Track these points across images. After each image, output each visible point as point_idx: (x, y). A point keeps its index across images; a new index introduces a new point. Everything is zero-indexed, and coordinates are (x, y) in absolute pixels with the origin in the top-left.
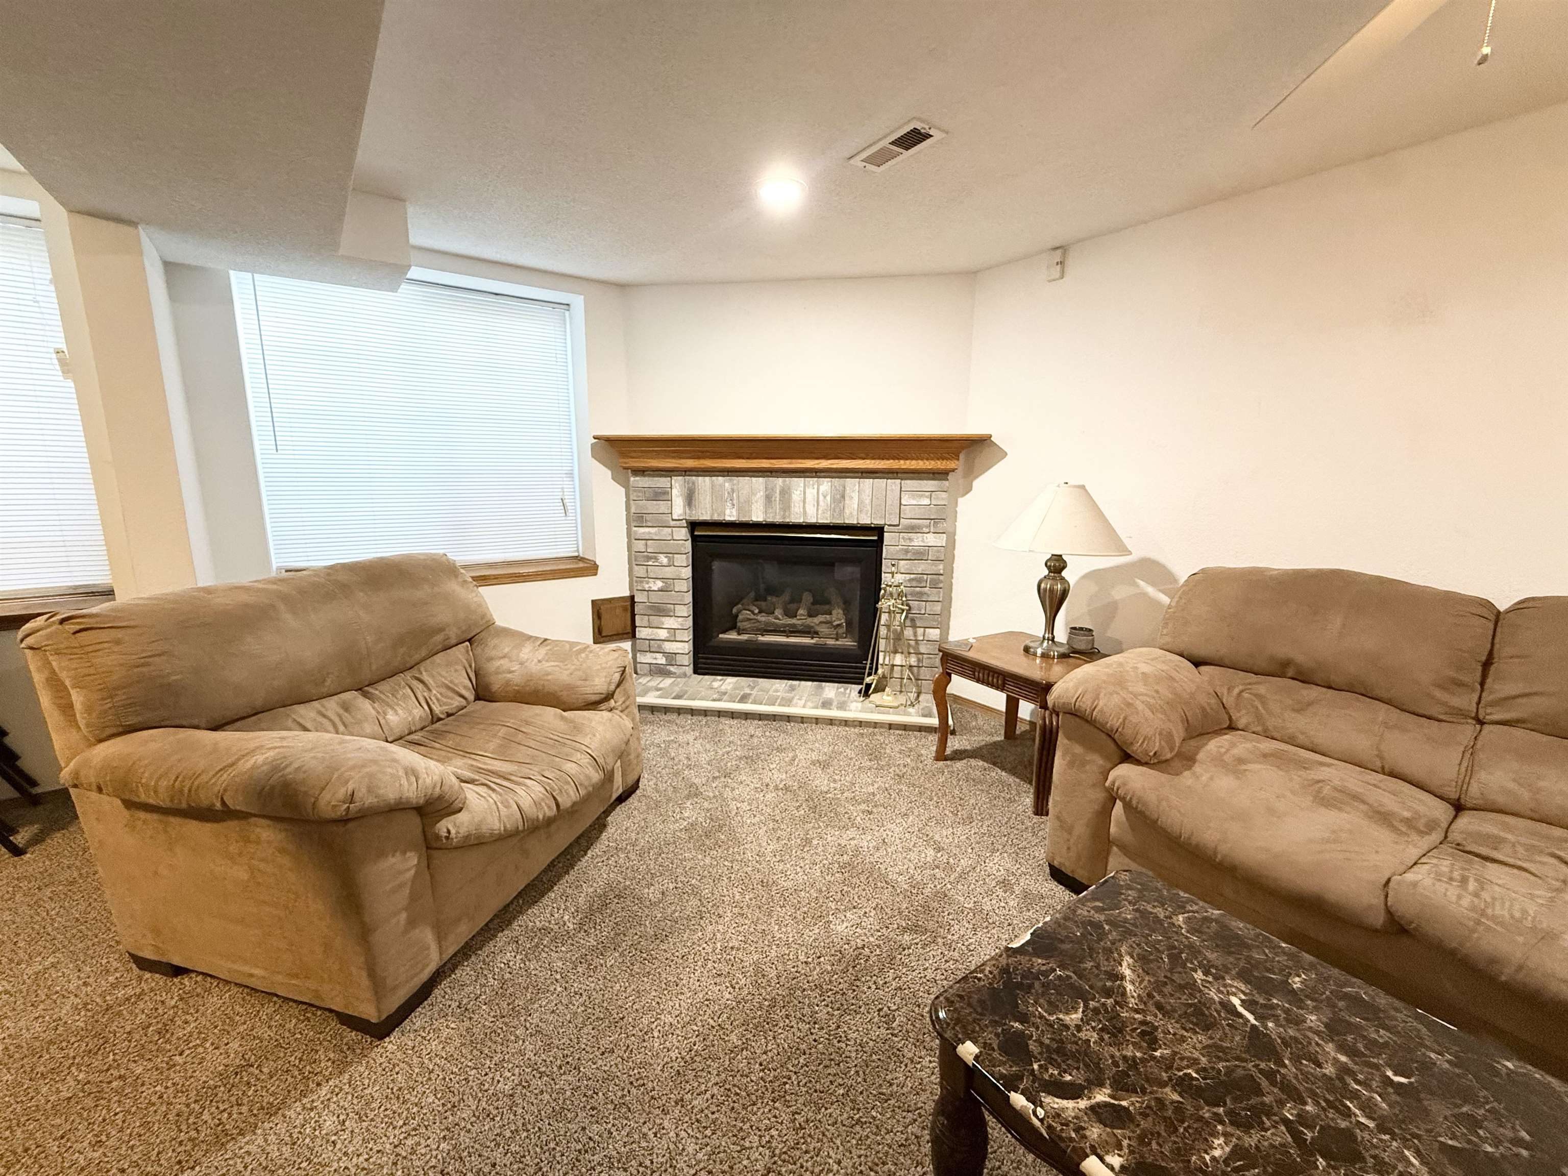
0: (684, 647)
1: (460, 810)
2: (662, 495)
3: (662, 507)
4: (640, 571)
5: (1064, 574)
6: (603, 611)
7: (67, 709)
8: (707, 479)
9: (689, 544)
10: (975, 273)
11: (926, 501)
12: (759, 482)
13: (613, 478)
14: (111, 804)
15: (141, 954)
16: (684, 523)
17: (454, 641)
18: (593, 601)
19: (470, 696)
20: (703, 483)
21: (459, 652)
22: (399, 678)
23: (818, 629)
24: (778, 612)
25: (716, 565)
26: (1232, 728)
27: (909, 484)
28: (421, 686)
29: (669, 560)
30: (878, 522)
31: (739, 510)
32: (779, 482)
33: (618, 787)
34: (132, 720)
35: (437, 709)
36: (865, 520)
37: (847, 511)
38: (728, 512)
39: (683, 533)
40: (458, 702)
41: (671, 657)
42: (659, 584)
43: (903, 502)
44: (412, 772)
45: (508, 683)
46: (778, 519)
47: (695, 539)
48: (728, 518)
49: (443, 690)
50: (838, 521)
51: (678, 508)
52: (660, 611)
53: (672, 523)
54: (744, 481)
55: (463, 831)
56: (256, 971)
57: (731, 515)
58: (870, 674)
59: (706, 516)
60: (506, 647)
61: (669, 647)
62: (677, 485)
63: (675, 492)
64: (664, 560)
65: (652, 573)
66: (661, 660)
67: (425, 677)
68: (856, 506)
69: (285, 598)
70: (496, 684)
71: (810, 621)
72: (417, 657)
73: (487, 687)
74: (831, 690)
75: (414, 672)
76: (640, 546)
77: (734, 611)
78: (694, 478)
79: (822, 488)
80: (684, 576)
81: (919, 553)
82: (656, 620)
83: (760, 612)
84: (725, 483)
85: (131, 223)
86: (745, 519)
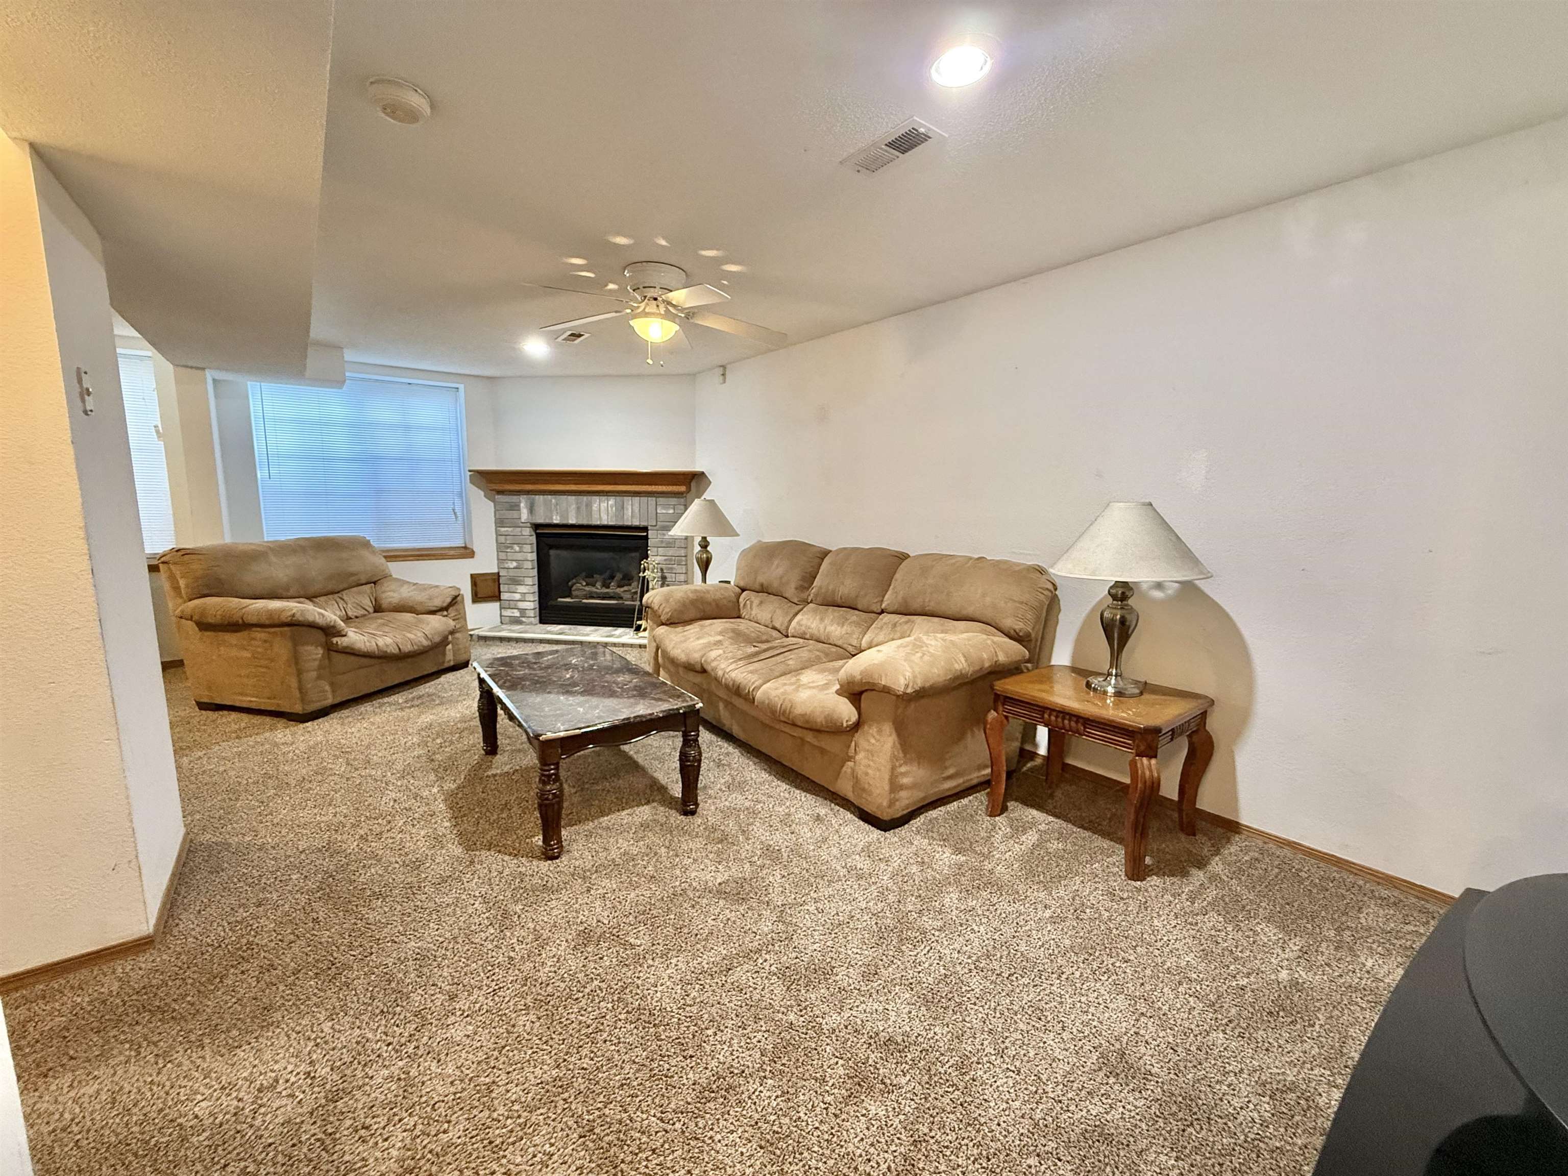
0: (531, 604)
1: (345, 636)
2: (515, 507)
3: (515, 514)
4: (503, 556)
5: (709, 549)
6: (478, 582)
7: (176, 589)
8: (541, 497)
9: (533, 539)
10: (694, 375)
11: (671, 511)
12: (572, 499)
13: (485, 496)
15: (202, 700)
16: (529, 525)
17: (364, 582)
18: (471, 575)
19: (371, 610)
20: (539, 499)
21: (367, 588)
22: (331, 596)
23: (622, 595)
24: (598, 585)
25: (552, 552)
26: (739, 617)
27: (661, 500)
29: (520, 548)
30: (644, 524)
31: (561, 517)
32: (584, 499)
33: (450, 657)
34: (206, 593)
35: (350, 614)
36: (636, 523)
37: (625, 517)
38: (554, 518)
39: (527, 531)
40: (363, 612)
41: (523, 611)
42: (515, 564)
43: (659, 511)
44: (323, 616)
45: (390, 603)
46: (585, 522)
47: (538, 536)
48: (555, 522)
49: (355, 605)
50: (620, 523)
51: (524, 515)
52: (516, 581)
53: (522, 525)
55: (345, 644)
57: (556, 520)
58: (640, 619)
59: (541, 520)
60: (393, 586)
61: (522, 605)
62: (523, 503)
63: (522, 505)
64: (517, 548)
65: (510, 556)
66: (517, 613)
67: (345, 598)
68: (630, 514)
69: (272, 552)
70: (385, 603)
71: (618, 590)
72: (341, 587)
73: (380, 607)
74: (620, 630)
75: (339, 595)
76: (502, 539)
77: (571, 583)
78: (533, 496)
79: (610, 503)
80: (529, 558)
81: (669, 543)
82: (513, 587)
83: (587, 585)
84: (553, 499)
85: (203, 369)
86: (565, 522)
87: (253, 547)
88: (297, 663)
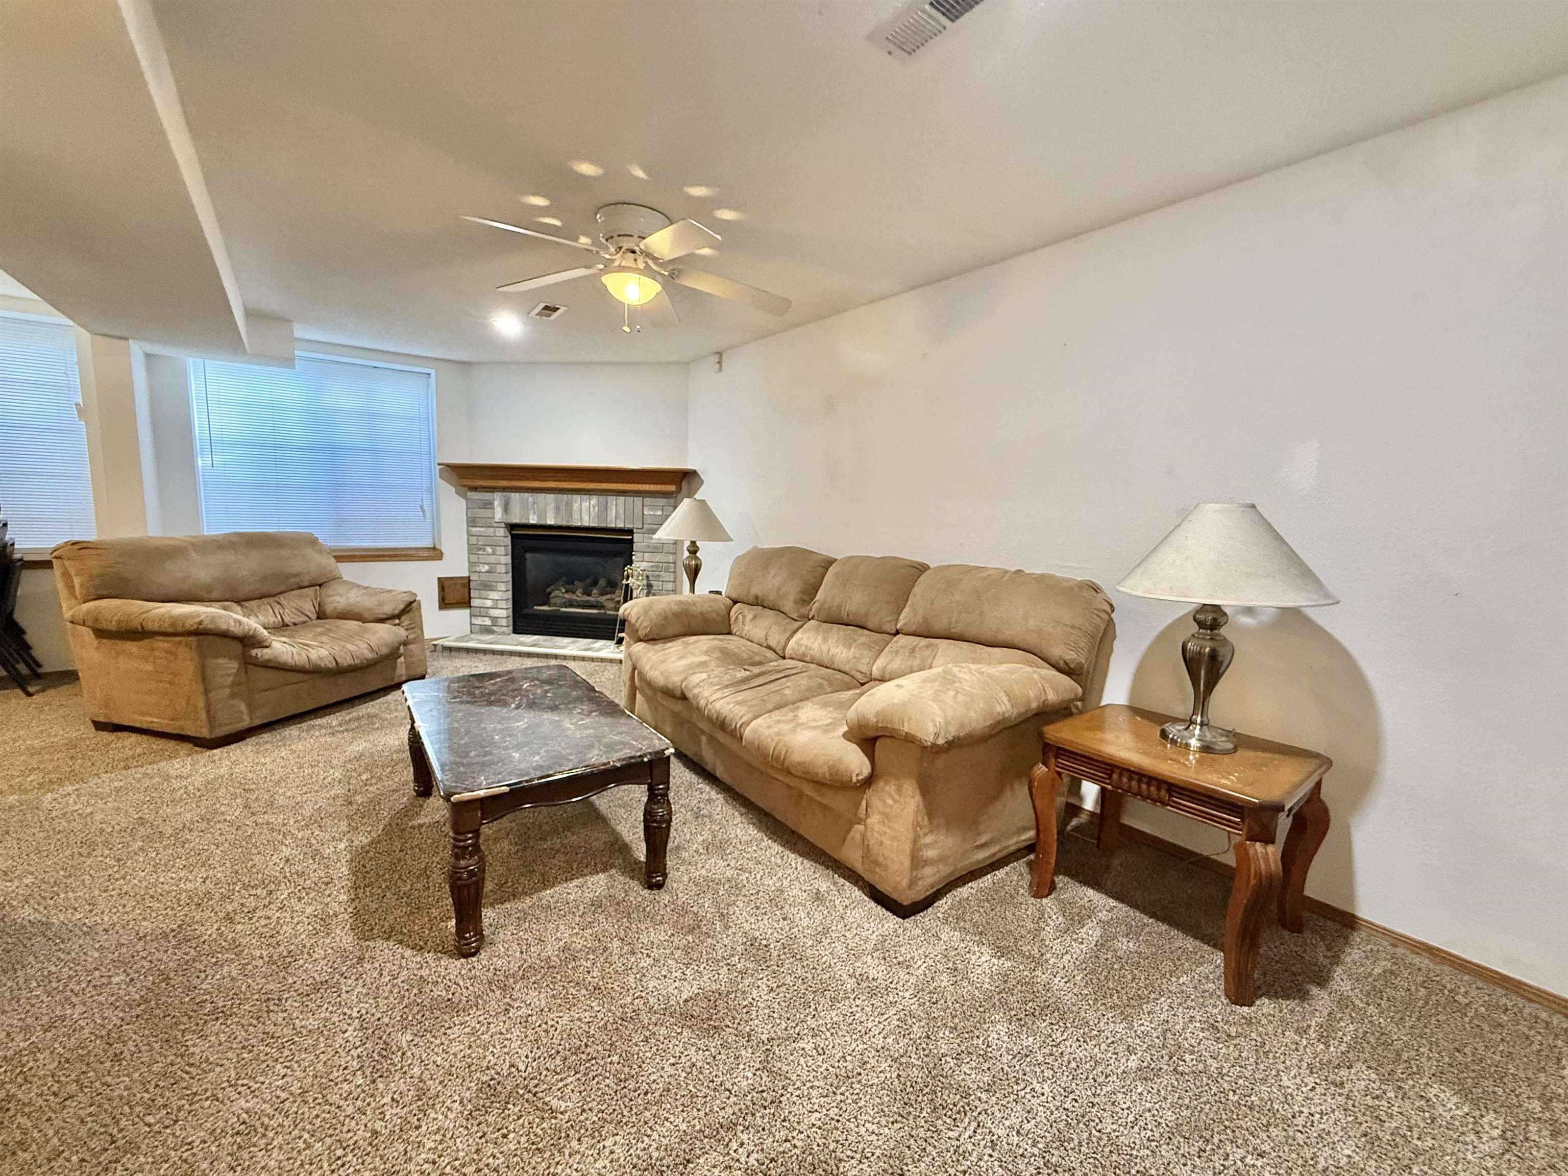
0: (504, 612)
1: (267, 647)
2: (489, 505)
3: (487, 513)
4: (474, 558)
5: (698, 554)
6: (446, 586)
7: (71, 588)
8: (517, 494)
9: (508, 540)
10: (688, 363)
11: (659, 513)
12: (551, 497)
13: (456, 493)
14: (87, 631)
15: (97, 719)
16: (503, 525)
17: (306, 584)
18: (439, 579)
19: (314, 616)
20: (515, 497)
21: (310, 591)
22: (265, 600)
23: (605, 604)
24: (579, 592)
25: (528, 556)
26: (729, 633)
27: (648, 501)
28: (278, 606)
29: (493, 550)
30: (629, 526)
31: (539, 517)
32: (565, 497)
34: (100, 592)
36: (620, 525)
37: (609, 519)
38: (531, 517)
39: (502, 531)
40: (303, 618)
41: (494, 619)
42: (487, 568)
43: (645, 513)
44: (240, 623)
45: (337, 608)
46: (564, 523)
47: (514, 537)
48: (532, 522)
49: (293, 610)
50: (603, 525)
51: (498, 514)
52: (488, 586)
53: (495, 525)
54: (541, 496)
55: (267, 657)
57: (533, 520)
58: (622, 631)
59: (516, 520)
60: (341, 589)
61: (495, 613)
62: (498, 499)
63: (496, 503)
64: (489, 550)
65: (482, 559)
66: (488, 622)
67: (283, 602)
68: (614, 515)
69: (192, 544)
70: (329, 609)
71: (603, 599)
72: (280, 590)
73: (324, 612)
74: (601, 643)
75: (276, 599)
76: (474, 540)
77: (548, 590)
78: (508, 494)
79: (592, 502)
80: (503, 562)
81: (656, 547)
82: (484, 593)
83: (567, 592)
84: (529, 497)
85: (126, 339)
86: (543, 522)
87: (170, 542)
88: (204, 679)
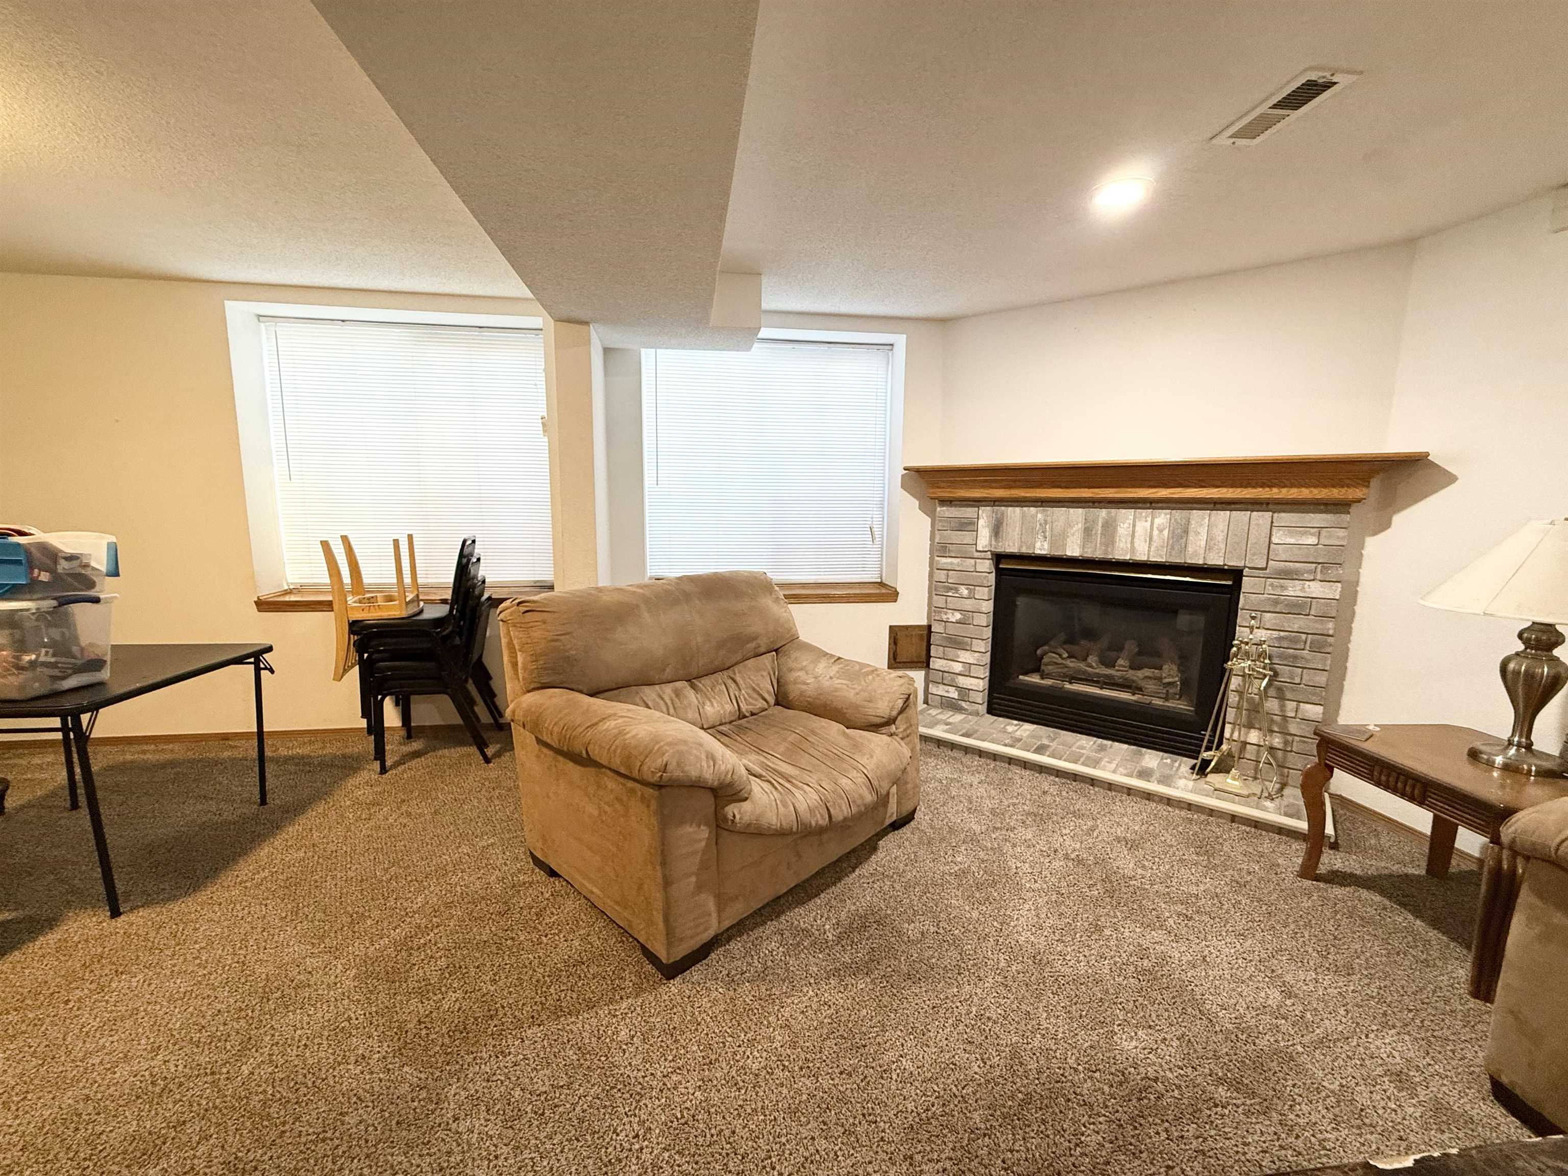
0: (978, 684)
1: (746, 799)
2: (968, 526)
3: (967, 537)
4: (939, 601)
5: (1556, 653)
6: (899, 638)
7: (515, 665)
8: (1018, 509)
9: (992, 577)
11: (1312, 540)
12: (1077, 514)
13: (919, 508)
14: (530, 739)
15: (535, 854)
16: (989, 555)
17: (763, 650)
18: (891, 627)
19: (772, 701)
20: (1014, 513)
21: (767, 660)
22: (718, 676)
23: (1142, 684)
24: (1093, 659)
25: (1021, 601)
27: (1285, 518)
28: (733, 685)
29: (970, 592)
30: (1234, 562)
31: (1052, 545)
32: (1103, 513)
33: (892, 812)
34: (545, 680)
35: (744, 708)
36: (1216, 560)
37: (1190, 549)
38: (1038, 545)
39: (986, 566)
40: (761, 704)
41: (964, 692)
42: (958, 616)
43: (1275, 540)
44: (711, 757)
45: (802, 694)
46: (1098, 554)
47: (999, 572)
48: (1038, 552)
49: (750, 691)
50: (1178, 560)
51: (984, 539)
52: (957, 643)
53: (976, 555)
54: (1060, 513)
55: (746, 818)
56: (595, 890)
57: (1042, 548)
58: (1209, 749)
59: (1011, 547)
61: (963, 681)
62: (984, 517)
63: (981, 522)
64: (964, 591)
65: (952, 604)
66: (953, 694)
67: (738, 679)
68: (1203, 543)
69: (646, 600)
70: (794, 692)
71: (1132, 674)
72: (734, 659)
73: (786, 697)
74: (1152, 759)
75: (730, 672)
76: (941, 576)
77: (1039, 652)
78: (1003, 508)
79: (1158, 521)
80: (984, 610)
81: (1296, 605)
82: (951, 652)
83: (1070, 657)
84: (1037, 514)
85: (587, 323)
86: (1058, 553)
88: (663, 864)
